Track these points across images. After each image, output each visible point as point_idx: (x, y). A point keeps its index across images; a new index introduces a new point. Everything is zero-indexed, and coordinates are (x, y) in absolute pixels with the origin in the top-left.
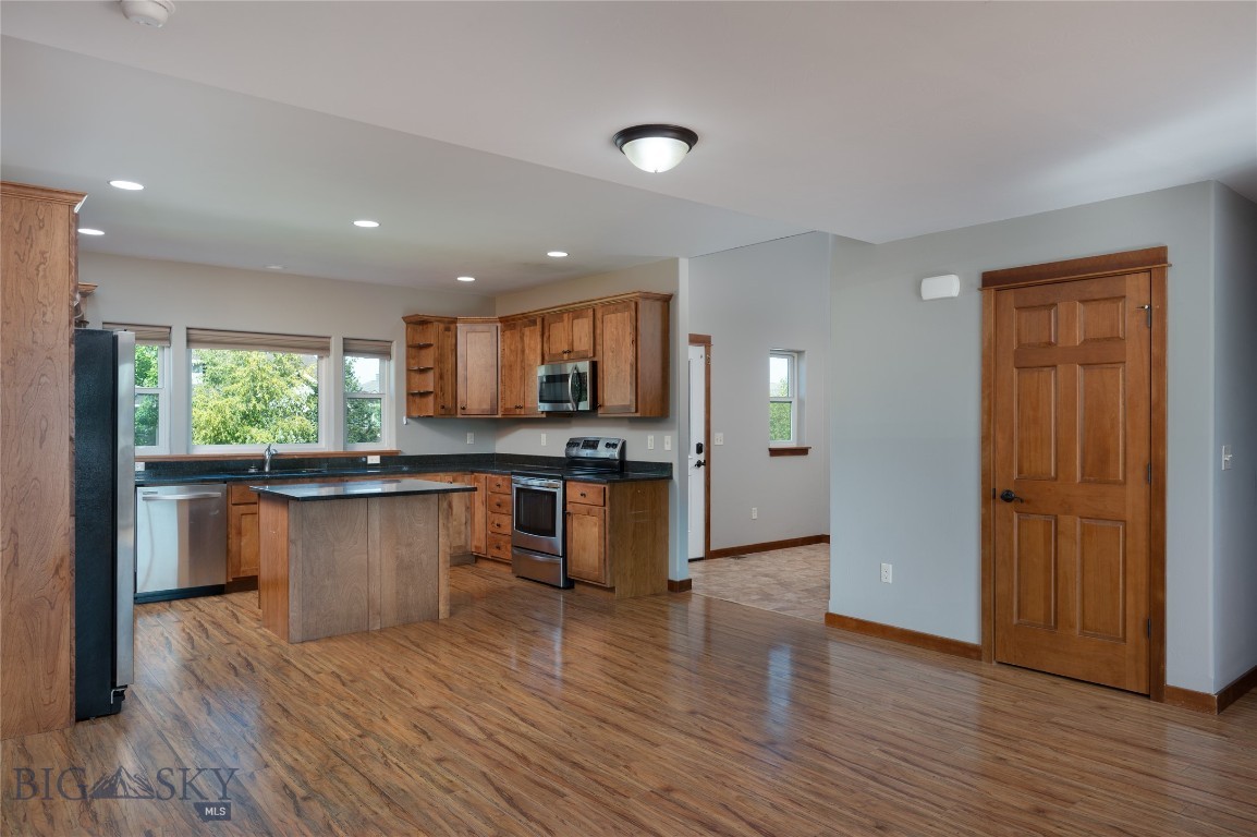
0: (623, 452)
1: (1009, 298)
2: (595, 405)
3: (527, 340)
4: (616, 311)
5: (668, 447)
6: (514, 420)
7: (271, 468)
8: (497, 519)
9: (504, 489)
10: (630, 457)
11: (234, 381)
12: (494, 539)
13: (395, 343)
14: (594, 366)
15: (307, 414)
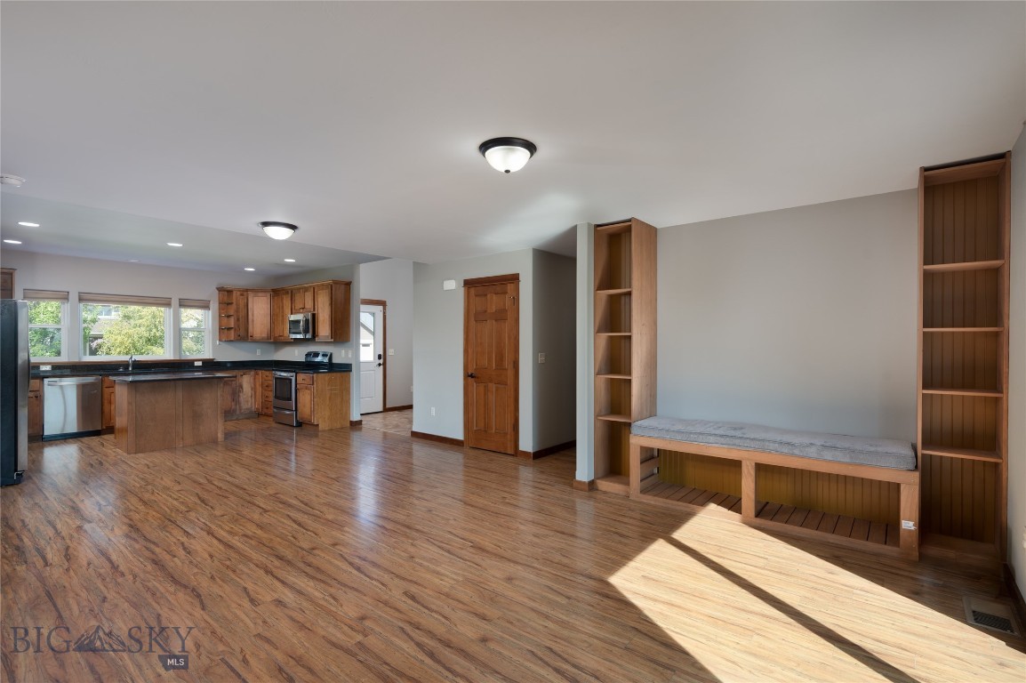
0: (330, 359)
1: (473, 291)
2: (314, 335)
3: (284, 301)
4: (323, 289)
5: (350, 356)
6: (278, 342)
7: (133, 369)
8: (267, 393)
9: (270, 378)
10: (334, 361)
11: (141, 318)
12: (265, 404)
13: (211, 302)
14: (314, 315)
15: (192, 338)
